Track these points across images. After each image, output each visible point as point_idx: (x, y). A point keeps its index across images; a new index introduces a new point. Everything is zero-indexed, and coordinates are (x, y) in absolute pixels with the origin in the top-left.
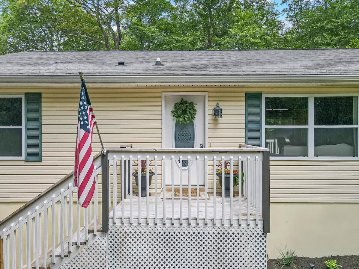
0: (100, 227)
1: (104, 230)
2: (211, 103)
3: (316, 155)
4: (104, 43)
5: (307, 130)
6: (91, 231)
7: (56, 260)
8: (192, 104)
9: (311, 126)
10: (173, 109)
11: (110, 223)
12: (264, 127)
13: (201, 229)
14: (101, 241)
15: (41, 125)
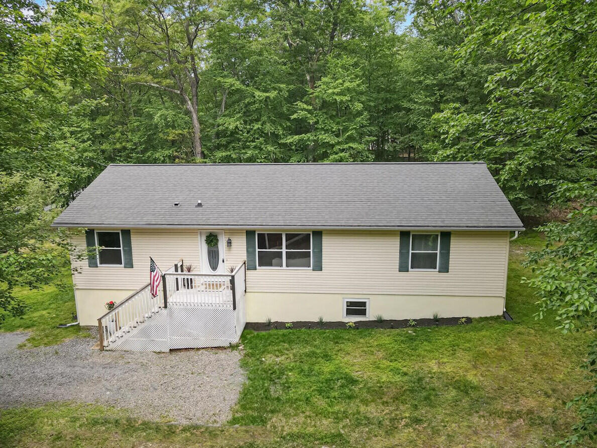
0: (164, 306)
1: (166, 307)
2: (226, 236)
3: (287, 266)
4: (179, 92)
5: (282, 252)
6: (160, 307)
7: (146, 319)
8: (216, 236)
9: (284, 250)
10: (206, 239)
11: (168, 304)
12: (257, 250)
13: (207, 307)
14: (165, 311)
15: (131, 247)
